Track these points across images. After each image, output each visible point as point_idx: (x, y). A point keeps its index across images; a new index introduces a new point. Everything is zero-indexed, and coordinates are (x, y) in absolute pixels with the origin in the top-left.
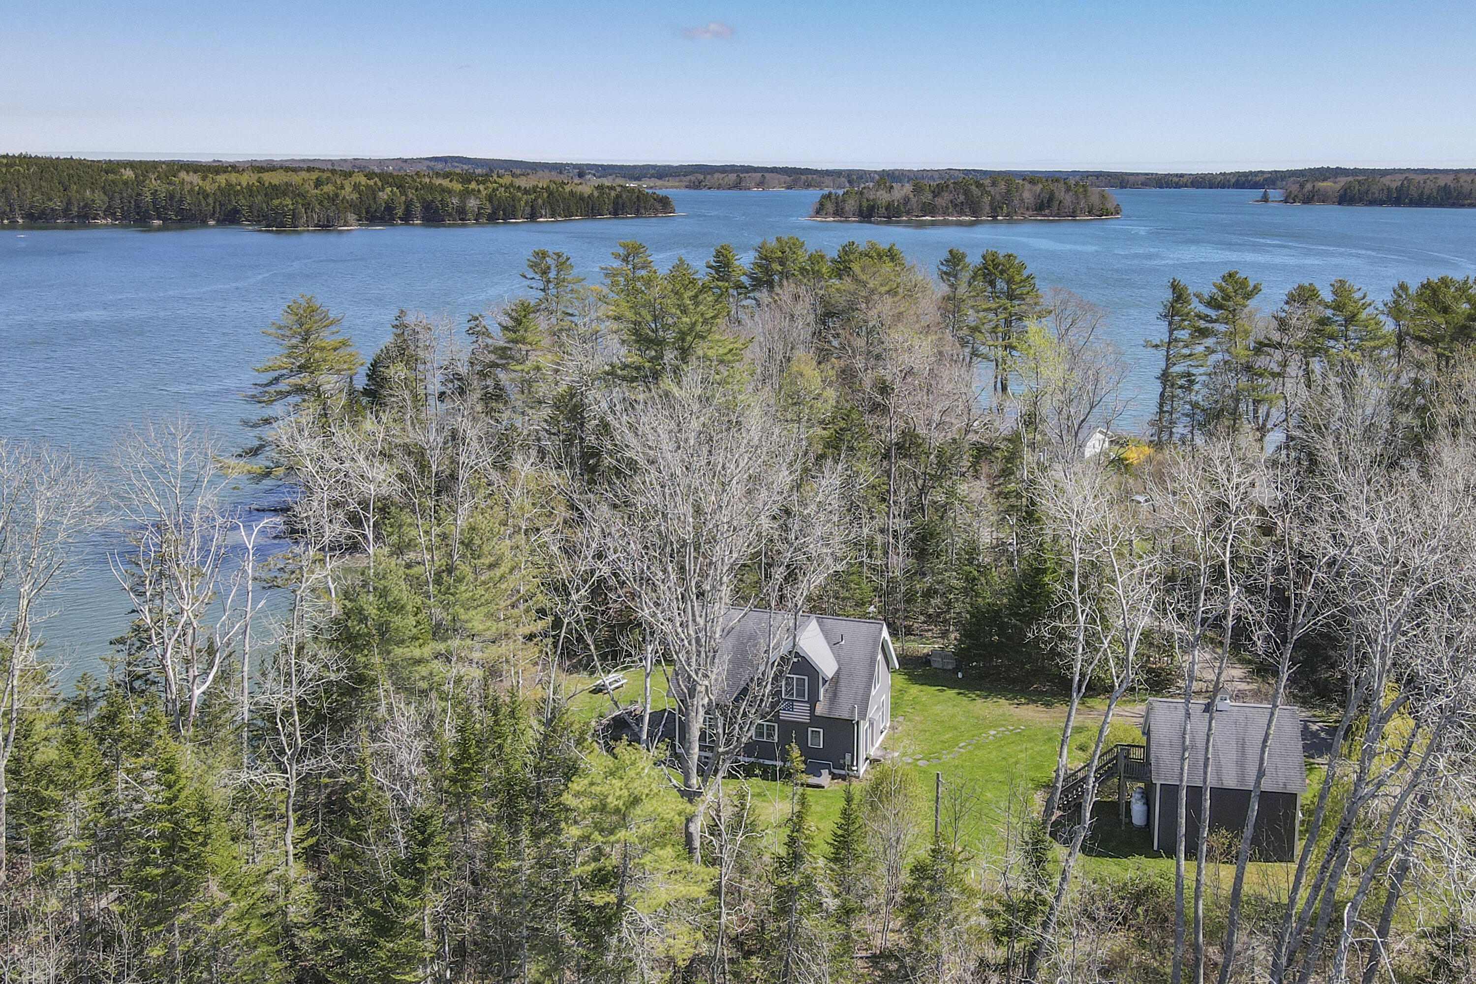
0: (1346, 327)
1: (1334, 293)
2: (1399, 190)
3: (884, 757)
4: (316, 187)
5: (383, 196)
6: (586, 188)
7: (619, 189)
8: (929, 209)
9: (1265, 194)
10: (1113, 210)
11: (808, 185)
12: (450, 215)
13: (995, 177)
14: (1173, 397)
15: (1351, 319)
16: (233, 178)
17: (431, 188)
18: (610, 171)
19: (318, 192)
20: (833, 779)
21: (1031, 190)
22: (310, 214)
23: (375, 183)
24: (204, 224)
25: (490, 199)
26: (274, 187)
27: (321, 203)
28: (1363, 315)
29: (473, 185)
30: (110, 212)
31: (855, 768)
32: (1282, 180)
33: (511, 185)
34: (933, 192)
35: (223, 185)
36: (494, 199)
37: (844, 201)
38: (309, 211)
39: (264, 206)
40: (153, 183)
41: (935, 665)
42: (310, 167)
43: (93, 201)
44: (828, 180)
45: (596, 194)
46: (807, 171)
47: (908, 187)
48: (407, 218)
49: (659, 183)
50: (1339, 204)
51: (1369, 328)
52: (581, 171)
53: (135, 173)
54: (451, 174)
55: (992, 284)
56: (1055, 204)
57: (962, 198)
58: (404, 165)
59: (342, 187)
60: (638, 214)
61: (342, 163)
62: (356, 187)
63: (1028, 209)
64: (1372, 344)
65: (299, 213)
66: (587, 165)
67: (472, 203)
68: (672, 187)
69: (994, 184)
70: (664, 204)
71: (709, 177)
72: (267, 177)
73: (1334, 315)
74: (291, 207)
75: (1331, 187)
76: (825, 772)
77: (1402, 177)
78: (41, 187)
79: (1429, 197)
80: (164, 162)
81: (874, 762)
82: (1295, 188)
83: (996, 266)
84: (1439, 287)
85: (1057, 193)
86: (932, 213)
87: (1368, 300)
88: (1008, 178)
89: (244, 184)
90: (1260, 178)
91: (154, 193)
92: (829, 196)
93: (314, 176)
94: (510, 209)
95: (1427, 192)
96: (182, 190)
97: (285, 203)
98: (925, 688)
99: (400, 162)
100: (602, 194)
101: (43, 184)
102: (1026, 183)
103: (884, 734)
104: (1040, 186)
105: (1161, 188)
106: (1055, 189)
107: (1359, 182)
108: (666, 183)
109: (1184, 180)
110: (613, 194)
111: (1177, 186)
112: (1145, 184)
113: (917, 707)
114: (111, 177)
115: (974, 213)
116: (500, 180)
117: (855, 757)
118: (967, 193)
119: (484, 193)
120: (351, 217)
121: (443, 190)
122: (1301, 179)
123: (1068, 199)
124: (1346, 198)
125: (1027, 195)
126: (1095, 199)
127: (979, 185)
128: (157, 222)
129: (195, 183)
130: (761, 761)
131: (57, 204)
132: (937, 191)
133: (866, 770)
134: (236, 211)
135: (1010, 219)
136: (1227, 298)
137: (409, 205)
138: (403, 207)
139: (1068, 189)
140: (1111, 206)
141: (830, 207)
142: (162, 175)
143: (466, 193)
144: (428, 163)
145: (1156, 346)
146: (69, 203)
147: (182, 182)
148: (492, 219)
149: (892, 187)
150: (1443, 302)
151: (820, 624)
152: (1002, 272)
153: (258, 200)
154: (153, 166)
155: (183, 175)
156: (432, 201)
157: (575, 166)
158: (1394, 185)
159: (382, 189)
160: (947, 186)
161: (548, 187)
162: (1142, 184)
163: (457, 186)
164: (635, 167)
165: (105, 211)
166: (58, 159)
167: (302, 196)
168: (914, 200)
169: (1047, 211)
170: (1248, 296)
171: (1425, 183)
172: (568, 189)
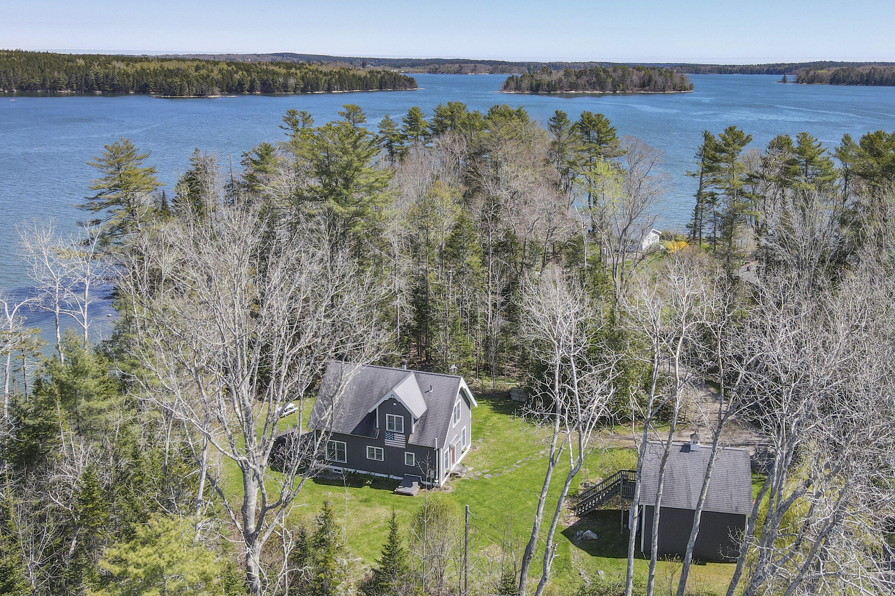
0: (806, 166)
1: (798, 142)
2: (868, 75)
3: (461, 472)
4: (196, 71)
5: (237, 76)
6: (362, 73)
7: (383, 73)
8: (573, 86)
9: (785, 77)
10: (688, 87)
11: (503, 72)
12: (278, 88)
13: (615, 66)
14: (702, 209)
15: (810, 161)
16: (145, 65)
17: (267, 71)
18: (383, 62)
19: (197, 74)
20: (421, 488)
21: (637, 75)
22: (190, 87)
23: (233, 69)
24: (127, 93)
25: (303, 78)
26: (170, 71)
27: (197, 81)
28: (819, 158)
29: (293, 70)
30: (69, 86)
31: (437, 481)
32: (796, 69)
33: (317, 70)
34: (577, 76)
35: (139, 69)
36: (305, 79)
37: (521, 81)
38: (190, 86)
39: (164, 82)
40: (96, 68)
41: (514, 398)
42: (194, 59)
43: (59, 78)
44: (515, 69)
45: (369, 76)
46: (503, 63)
47: (561, 73)
48: (251, 90)
49: (411, 69)
50: (831, 84)
51: (823, 168)
52: (364, 62)
53: (85, 62)
54: (280, 63)
55: (588, 133)
56: (653, 83)
57: (594, 79)
58: (257, 58)
59: (212, 71)
60: (394, 88)
61: (220, 57)
62: (220, 71)
63: (635, 86)
64: (824, 178)
65: (185, 86)
66: (369, 59)
67: (292, 81)
68: (419, 72)
69: (614, 71)
70: (411, 83)
71: (442, 66)
72: (166, 65)
73: (798, 157)
74: (179, 83)
75: (825, 73)
76: (415, 484)
77: (871, 67)
78: (27, 70)
79: (887, 80)
80: (104, 55)
81: (454, 475)
82: (803, 74)
83: (590, 122)
84: (875, 139)
85: (653, 77)
86: (576, 89)
87: (822, 147)
88: (624, 67)
89: (152, 69)
90: (782, 68)
91: (96, 74)
92: (512, 78)
93: (195, 64)
94: (315, 86)
95: (885, 76)
96: (114, 72)
97: (175, 80)
98: (504, 416)
99: (255, 56)
100: (372, 76)
101: (29, 68)
102: (634, 70)
103: (464, 454)
104: (643, 72)
105: (721, 73)
106: (653, 74)
107: (843, 70)
108: (416, 70)
109: (735, 69)
110: (379, 76)
111: (731, 72)
112: (710, 72)
113: (494, 432)
114: (70, 64)
115: (602, 88)
116: (310, 67)
117: (437, 473)
118: (597, 76)
119: (299, 75)
120: (216, 89)
121: (274, 73)
122: (807, 69)
123: (660, 80)
124: (835, 80)
125: (635, 78)
126: (677, 80)
127: (605, 71)
128: (98, 92)
129: (122, 68)
130: (373, 474)
131: (37, 81)
132: (579, 75)
133: (446, 482)
134: (147, 85)
135: (624, 93)
136: (728, 145)
137: (252, 82)
138: (249, 83)
139: (661, 74)
140: (687, 85)
141: (512, 84)
142: (102, 63)
143: (288, 75)
144: (272, 57)
145: (694, 175)
146: (44, 80)
147: (114, 68)
148: (304, 91)
149: (551, 73)
150: (877, 150)
151: (417, 377)
152: (594, 126)
153: (160, 78)
154: (97, 57)
155: (114, 63)
156: (267, 80)
157: (362, 59)
158: (865, 72)
159: (236, 72)
160: (586, 72)
161: (339, 72)
162: (709, 71)
163: (283, 71)
164: (398, 60)
165: (67, 85)
166: (39, 53)
167: (187, 76)
168: (564, 81)
169: (647, 88)
170: (743, 144)
171: (884, 71)
172: (351, 73)
